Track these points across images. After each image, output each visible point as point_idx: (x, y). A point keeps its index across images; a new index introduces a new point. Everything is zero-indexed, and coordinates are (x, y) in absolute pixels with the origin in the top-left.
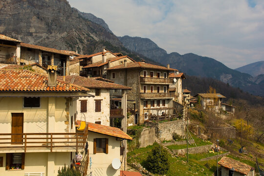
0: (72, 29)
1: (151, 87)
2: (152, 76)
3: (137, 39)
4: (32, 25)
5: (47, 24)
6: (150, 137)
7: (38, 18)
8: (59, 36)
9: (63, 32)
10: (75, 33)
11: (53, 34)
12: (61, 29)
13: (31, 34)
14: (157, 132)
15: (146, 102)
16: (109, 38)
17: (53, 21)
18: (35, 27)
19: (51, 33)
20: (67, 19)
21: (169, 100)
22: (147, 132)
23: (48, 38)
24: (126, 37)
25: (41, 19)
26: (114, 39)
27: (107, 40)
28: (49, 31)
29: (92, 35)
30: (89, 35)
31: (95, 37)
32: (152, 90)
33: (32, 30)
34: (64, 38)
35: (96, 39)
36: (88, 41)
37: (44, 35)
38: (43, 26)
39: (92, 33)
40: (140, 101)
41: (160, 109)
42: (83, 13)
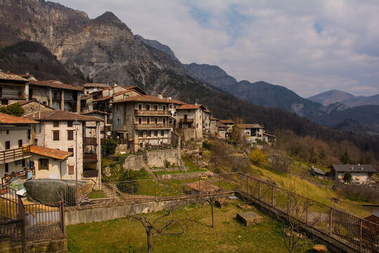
0: (134, 58)
1: (148, 119)
2: (148, 108)
3: (205, 67)
4: (93, 54)
5: (109, 53)
6: (136, 163)
7: (100, 47)
8: (121, 65)
9: (125, 61)
10: (137, 62)
11: (115, 63)
12: (123, 57)
13: (92, 64)
14: (146, 159)
15: (141, 133)
16: (174, 66)
17: (115, 49)
18: (96, 56)
19: (113, 62)
20: (129, 47)
21: (168, 130)
22: (134, 159)
23: (109, 67)
24: (194, 65)
25: (103, 49)
26: (179, 67)
27: (172, 68)
28: (111, 61)
29: (155, 63)
30: (151, 63)
31: (158, 66)
32: (148, 121)
33: (94, 60)
34: (125, 67)
35: (160, 67)
36: (150, 69)
37: (106, 65)
38: (104, 55)
39: (155, 61)
40: (135, 132)
41: (159, 139)
42: (148, 41)
